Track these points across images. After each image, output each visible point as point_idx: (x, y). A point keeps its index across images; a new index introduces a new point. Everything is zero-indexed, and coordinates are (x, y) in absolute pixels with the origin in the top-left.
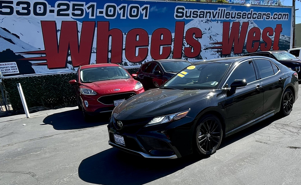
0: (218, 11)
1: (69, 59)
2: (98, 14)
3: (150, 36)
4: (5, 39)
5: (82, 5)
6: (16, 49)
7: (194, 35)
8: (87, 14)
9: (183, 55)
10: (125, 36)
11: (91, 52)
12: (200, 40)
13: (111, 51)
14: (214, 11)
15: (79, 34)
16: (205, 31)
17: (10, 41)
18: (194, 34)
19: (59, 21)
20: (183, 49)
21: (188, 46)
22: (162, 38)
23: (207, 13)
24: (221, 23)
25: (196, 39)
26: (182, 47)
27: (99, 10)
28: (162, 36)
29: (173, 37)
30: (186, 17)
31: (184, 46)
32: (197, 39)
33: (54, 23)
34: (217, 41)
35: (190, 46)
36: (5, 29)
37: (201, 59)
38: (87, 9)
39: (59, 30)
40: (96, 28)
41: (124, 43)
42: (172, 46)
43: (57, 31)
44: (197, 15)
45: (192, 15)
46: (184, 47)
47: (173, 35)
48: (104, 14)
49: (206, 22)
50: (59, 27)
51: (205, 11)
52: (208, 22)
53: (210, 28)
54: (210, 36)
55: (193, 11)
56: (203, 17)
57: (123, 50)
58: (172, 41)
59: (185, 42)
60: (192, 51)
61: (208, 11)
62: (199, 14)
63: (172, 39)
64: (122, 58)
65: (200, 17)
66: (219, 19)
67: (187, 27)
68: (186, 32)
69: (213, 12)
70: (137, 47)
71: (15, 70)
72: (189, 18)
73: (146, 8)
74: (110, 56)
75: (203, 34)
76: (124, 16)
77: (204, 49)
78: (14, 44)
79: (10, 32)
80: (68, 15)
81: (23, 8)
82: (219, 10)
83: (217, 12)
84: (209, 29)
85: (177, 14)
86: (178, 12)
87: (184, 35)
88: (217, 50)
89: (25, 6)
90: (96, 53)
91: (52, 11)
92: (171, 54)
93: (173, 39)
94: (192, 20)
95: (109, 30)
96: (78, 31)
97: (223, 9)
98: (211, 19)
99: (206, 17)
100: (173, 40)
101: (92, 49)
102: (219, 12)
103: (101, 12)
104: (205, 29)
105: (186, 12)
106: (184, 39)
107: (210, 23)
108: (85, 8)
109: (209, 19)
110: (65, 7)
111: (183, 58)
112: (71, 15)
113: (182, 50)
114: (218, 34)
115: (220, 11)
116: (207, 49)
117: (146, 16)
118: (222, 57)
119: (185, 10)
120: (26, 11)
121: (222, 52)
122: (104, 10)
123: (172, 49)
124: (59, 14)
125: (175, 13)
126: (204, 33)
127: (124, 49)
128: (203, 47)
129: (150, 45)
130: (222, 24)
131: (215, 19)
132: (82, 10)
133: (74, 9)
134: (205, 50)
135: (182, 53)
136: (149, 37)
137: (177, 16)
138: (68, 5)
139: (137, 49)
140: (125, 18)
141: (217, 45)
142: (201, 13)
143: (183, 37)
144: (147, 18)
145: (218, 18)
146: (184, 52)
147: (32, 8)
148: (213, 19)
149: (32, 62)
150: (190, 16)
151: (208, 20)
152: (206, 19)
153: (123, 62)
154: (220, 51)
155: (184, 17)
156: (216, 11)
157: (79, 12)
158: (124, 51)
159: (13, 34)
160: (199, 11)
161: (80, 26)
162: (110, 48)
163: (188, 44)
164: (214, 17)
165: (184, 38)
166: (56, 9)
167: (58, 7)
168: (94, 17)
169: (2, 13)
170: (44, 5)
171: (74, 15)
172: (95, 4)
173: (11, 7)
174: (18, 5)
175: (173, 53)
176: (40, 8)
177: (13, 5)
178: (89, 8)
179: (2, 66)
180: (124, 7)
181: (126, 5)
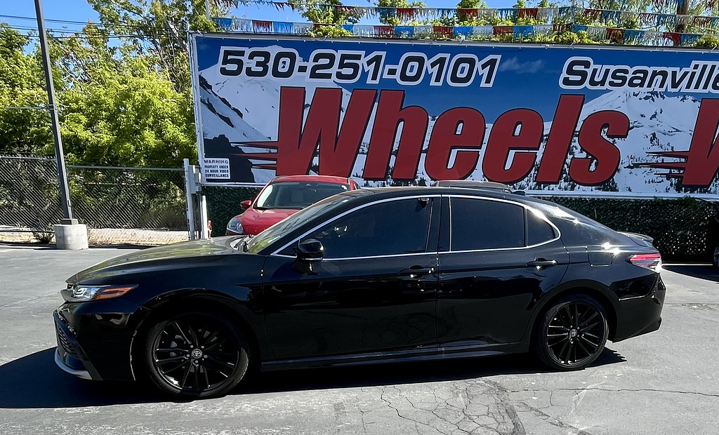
0: (691, 70)
1: (316, 161)
2: (386, 76)
3: (489, 126)
4: (221, 116)
5: (358, 57)
6: (234, 137)
7: (606, 130)
8: (365, 74)
9: (564, 175)
10: (431, 123)
11: (358, 152)
12: (619, 143)
13: (396, 153)
14: (677, 69)
15: (343, 115)
16: (642, 120)
17: (227, 120)
18: (606, 125)
19: (311, 86)
20: (568, 161)
21: (584, 155)
22: (517, 132)
23: (655, 74)
24: (694, 101)
25: (608, 139)
26: (566, 157)
27: (388, 67)
28: (519, 127)
29: (546, 132)
30: (592, 83)
31: (572, 153)
32: (611, 141)
33: (302, 91)
34: (672, 148)
35: (588, 154)
36: (224, 100)
37: (614, 190)
38: (365, 65)
39: (308, 105)
40: (376, 104)
41: (428, 137)
42: (540, 153)
43: (304, 107)
44: (624, 79)
45: (609, 79)
46: (570, 157)
47: (548, 126)
48: (397, 76)
49: (646, 98)
50: (309, 100)
51: (650, 70)
52: (655, 97)
53: (659, 112)
54: (654, 135)
55: (613, 68)
56: (641, 85)
57: (422, 151)
58: (542, 140)
59: (577, 144)
60: (593, 168)
61: (659, 69)
62: (629, 76)
63: (543, 136)
64: (417, 170)
65: (631, 84)
66: (692, 90)
67: (587, 110)
68: (584, 121)
69: (674, 74)
70: (455, 148)
71: (225, 173)
72: (599, 87)
73: (493, 62)
74: (392, 164)
75: (632, 128)
76: (437, 80)
77: (629, 167)
78: (233, 126)
79: (230, 106)
80: (329, 76)
81: (258, 64)
82: (696, 67)
83: (686, 73)
84: (654, 116)
85: (568, 76)
86: (570, 71)
87: (578, 129)
88: (667, 171)
89: (262, 59)
90: (367, 154)
91: (303, 69)
92: (533, 172)
93: (546, 136)
94: (607, 91)
95: (401, 109)
96: (341, 109)
97: (710, 64)
98: (663, 90)
99: (649, 86)
100: (545, 138)
101: (360, 145)
102: (694, 74)
103: (392, 72)
104: (642, 116)
105: (595, 71)
106: (576, 139)
107: (658, 100)
108: (362, 62)
109: (658, 89)
110: (326, 61)
111: (563, 184)
112: (334, 77)
113: (565, 162)
114: (677, 131)
115: (698, 71)
116: (637, 166)
117: (488, 81)
118: (678, 190)
119: (593, 66)
120: (261, 69)
121: (682, 177)
122: (399, 68)
123: (538, 160)
124: (313, 75)
125: (564, 75)
126: (636, 124)
127: (426, 151)
128: (625, 160)
129: (484, 147)
130: (698, 104)
131: (676, 90)
132: (356, 67)
133: (342, 66)
134: (632, 168)
135: (563, 171)
136: (485, 128)
137: (566, 81)
138: (332, 57)
139: (454, 152)
140: (440, 84)
141: (668, 160)
142: (638, 75)
143: (574, 131)
144: (490, 85)
145: (688, 87)
146: (567, 169)
147: (271, 64)
148: (670, 90)
149: (254, 162)
150: (602, 83)
151: (654, 93)
152: (650, 90)
153: (417, 177)
154: (675, 176)
155: (587, 84)
156: (685, 70)
157: (350, 71)
158: (423, 156)
159: (234, 109)
160: (631, 70)
161: (346, 97)
162: (396, 148)
163: (582, 150)
164: (675, 85)
165: (576, 136)
166: (310, 64)
167: (316, 60)
168: (377, 82)
169: (224, 72)
170: (292, 57)
171: (339, 75)
172: (384, 54)
173: (240, 63)
174: (251, 57)
175: (537, 170)
176: (284, 63)
177: (245, 59)
178: (369, 63)
179: (208, 164)
180: (442, 61)
181: (448, 56)
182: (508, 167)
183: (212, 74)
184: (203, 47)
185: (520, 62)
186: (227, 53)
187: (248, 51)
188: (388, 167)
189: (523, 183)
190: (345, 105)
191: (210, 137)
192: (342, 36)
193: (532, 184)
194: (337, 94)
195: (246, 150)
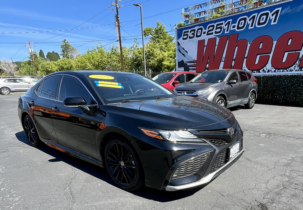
1: (207, 66)
2: (231, 29)
3: (275, 43)
4: (182, 54)
5: (222, 24)
6: (185, 60)
8: (224, 30)
10: (249, 45)
11: (221, 61)
13: (235, 60)
15: (216, 47)
17: (184, 55)
19: (207, 39)
22: (289, 43)
27: (233, 25)
28: (290, 40)
33: (204, 41)
36: (183, 48)
38: (224, 26)
39: (206, 46)
40: (228, 41)
41: (247, 52)
43: (204, 46)
48: (236, 28)
50: (206, 44)
57: (245, 58)
64: (242, 66)
70: (259, 55)
73: (277, 12)
74: (233, 65)
76: (252, 26)
78: (185, 57)
79: (184, 50)
80: (212, 33)
81: (192, 34)
89: (193, 32)
90: (224, 61)
91: (204, 33)
95: (237, 41)
96: (216, 45)
101: (222, 58)
103: (234, 27)
110: (212, 28)
112: (214, 34)
117: (275, 21)
120: (193, 36)
122: (236, 24)
123: (301, 56)
124: (208, 34)
127: (246, 58)
129: (272, 52)
132: (221, 28)
133: (216, 29)
136: (273, 44)
138: (213, 26)
139: (258, 57)
144: (276, 23)
147: (195, 34)
149: (190, 68)
153: (243, 69)
157: (219, 30)
158: (245, 59)
159: (186, 51)
161: (218, 39)
162: (234, 58)
166: (207, 31)
167: (208, 29)
168: (228, 32)
169: (184, 39)
170: (201, 29)
171: (216, 32)
172: (231, 20)
173: (187, 35)
174: (190, 32)
175: (300, 61)
176: (199, 32)
177: (188, 33)
178: (226, 25)
179: (178, 70)
180: (254, 17)
181: (256, 14)
182: (284, 61)
183: (181, 40)
184: (179, 32)
185: (291, 8)
186: (185, 32)
187: (189, 30)
188: (232, 66)
189: (292, 68)
190: (217, 44)
191: (179, 61)
192: (217, 17)
193: (297, 68)
194: (215, 39)
195: (188, 64)
